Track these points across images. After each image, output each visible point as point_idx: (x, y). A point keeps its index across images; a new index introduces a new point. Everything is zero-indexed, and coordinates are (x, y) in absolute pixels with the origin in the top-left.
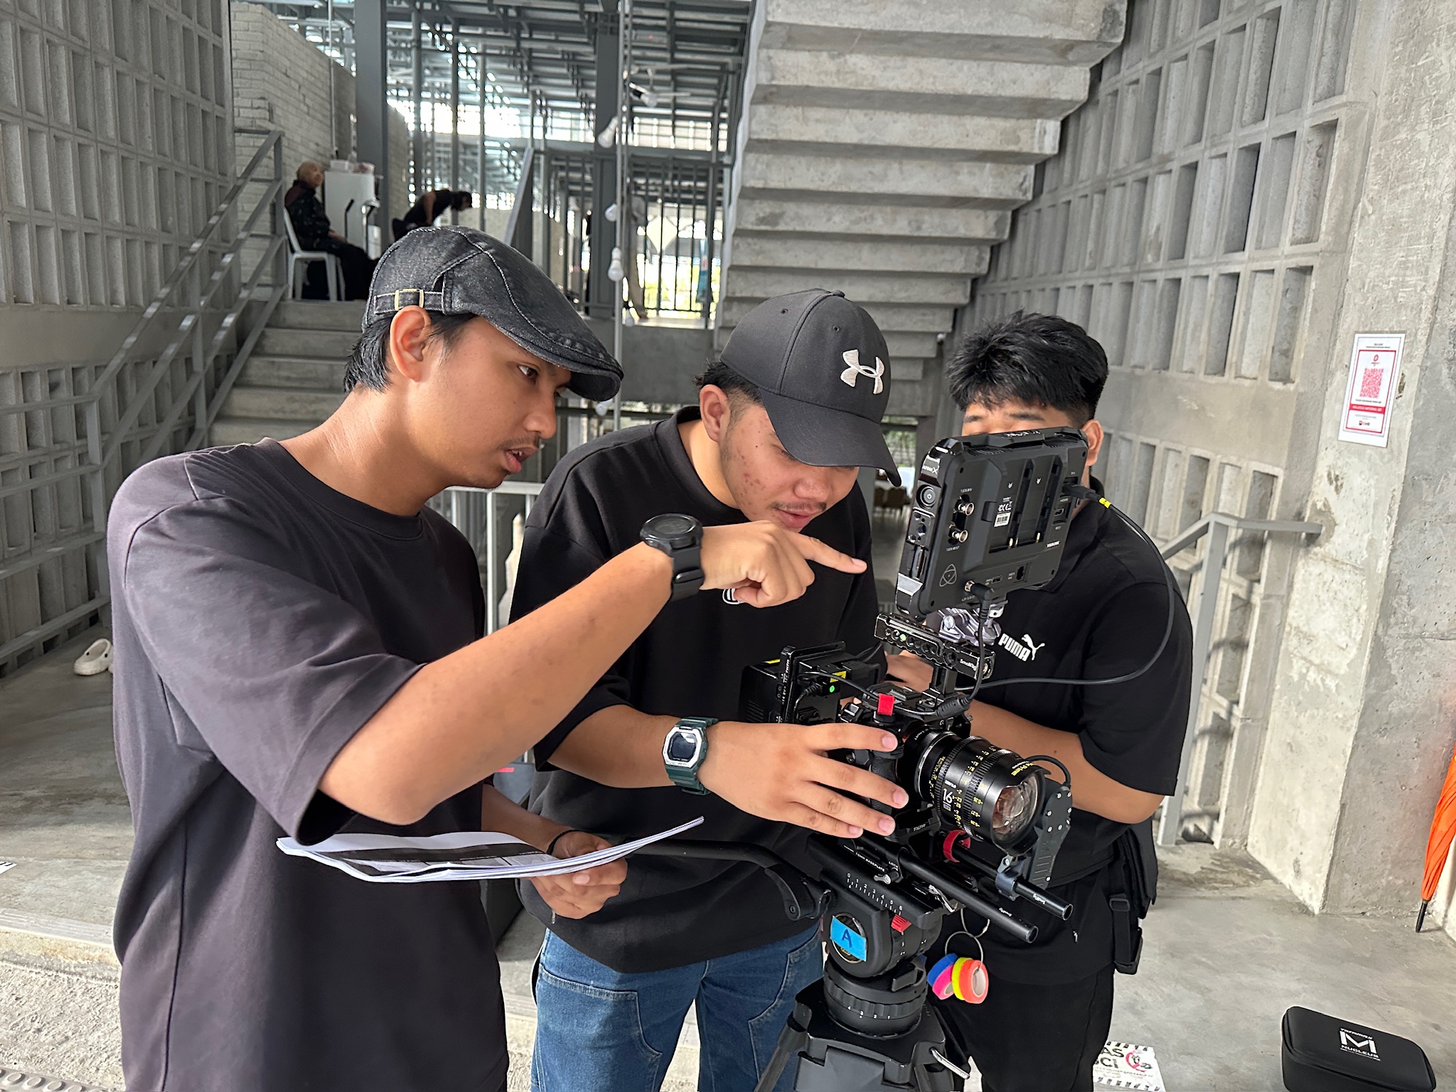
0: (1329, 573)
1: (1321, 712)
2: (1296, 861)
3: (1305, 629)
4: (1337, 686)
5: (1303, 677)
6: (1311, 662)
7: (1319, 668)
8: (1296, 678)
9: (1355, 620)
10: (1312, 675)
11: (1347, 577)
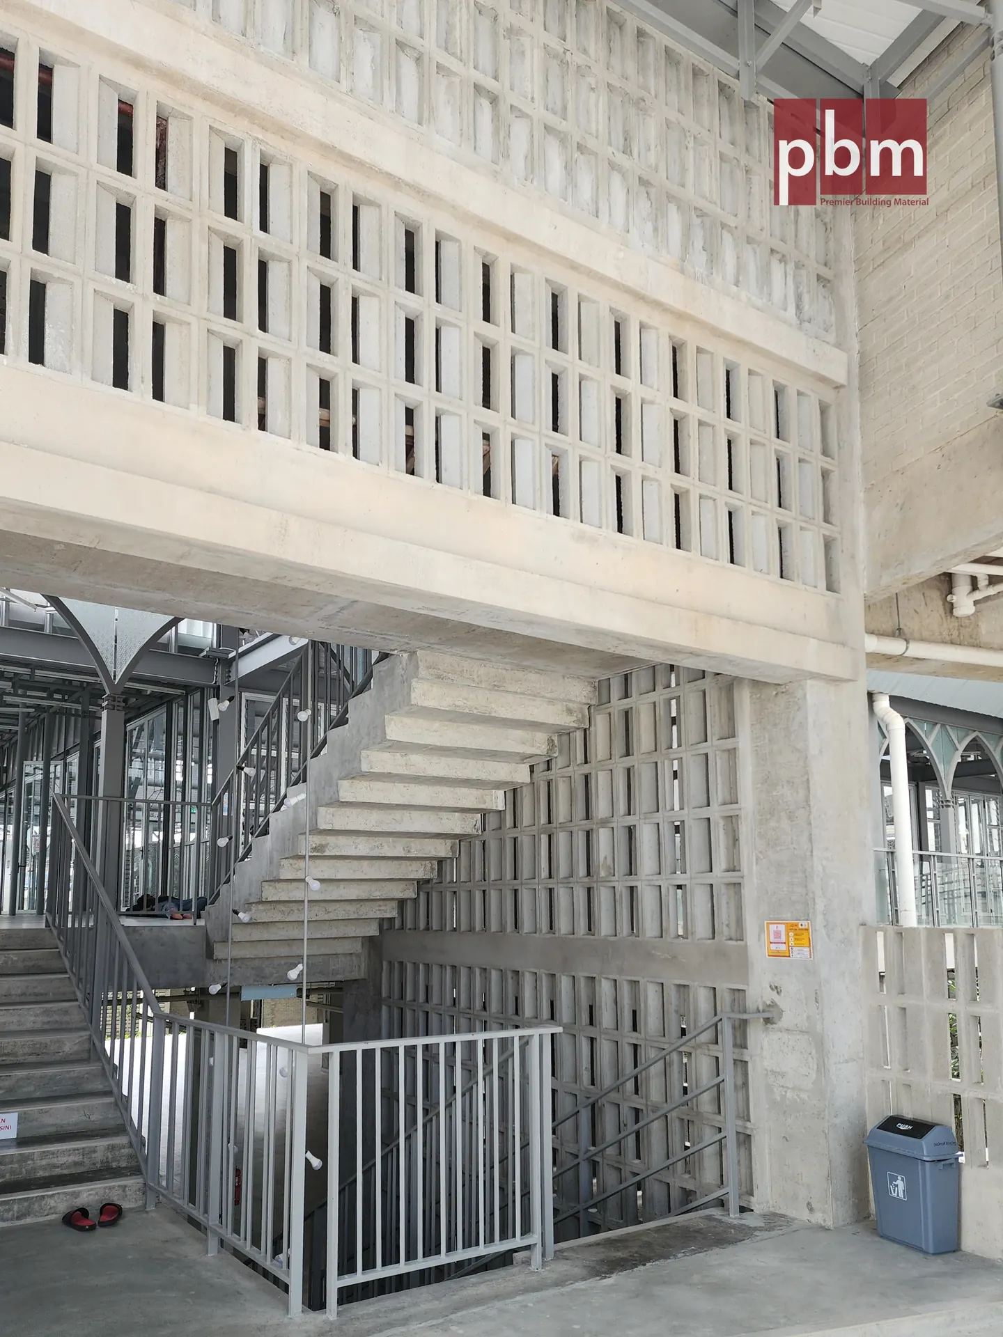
0: (785, 1036)
1: (801, 1114)
2: (809, 1204)
3: (778, 1070)
4: (808, 1097)
5: (784, 1097)
6: (787, 1087)
7: (793, 1089)
8: (779, 1098)
9: (810, 1059)
10: (789, 1094)
11: (798, 1037)
